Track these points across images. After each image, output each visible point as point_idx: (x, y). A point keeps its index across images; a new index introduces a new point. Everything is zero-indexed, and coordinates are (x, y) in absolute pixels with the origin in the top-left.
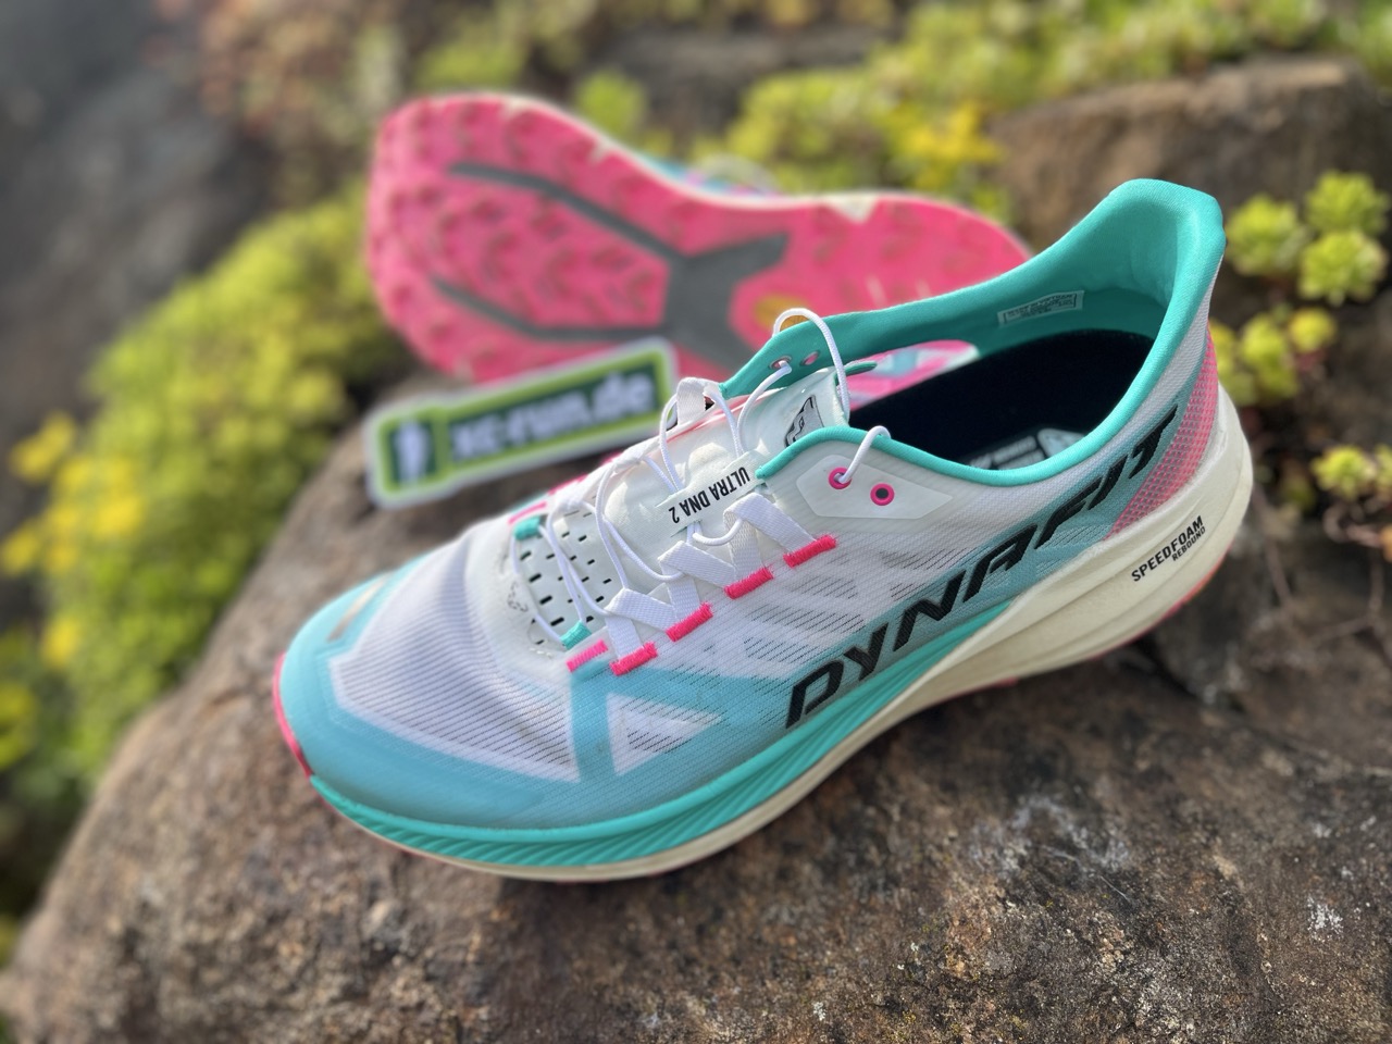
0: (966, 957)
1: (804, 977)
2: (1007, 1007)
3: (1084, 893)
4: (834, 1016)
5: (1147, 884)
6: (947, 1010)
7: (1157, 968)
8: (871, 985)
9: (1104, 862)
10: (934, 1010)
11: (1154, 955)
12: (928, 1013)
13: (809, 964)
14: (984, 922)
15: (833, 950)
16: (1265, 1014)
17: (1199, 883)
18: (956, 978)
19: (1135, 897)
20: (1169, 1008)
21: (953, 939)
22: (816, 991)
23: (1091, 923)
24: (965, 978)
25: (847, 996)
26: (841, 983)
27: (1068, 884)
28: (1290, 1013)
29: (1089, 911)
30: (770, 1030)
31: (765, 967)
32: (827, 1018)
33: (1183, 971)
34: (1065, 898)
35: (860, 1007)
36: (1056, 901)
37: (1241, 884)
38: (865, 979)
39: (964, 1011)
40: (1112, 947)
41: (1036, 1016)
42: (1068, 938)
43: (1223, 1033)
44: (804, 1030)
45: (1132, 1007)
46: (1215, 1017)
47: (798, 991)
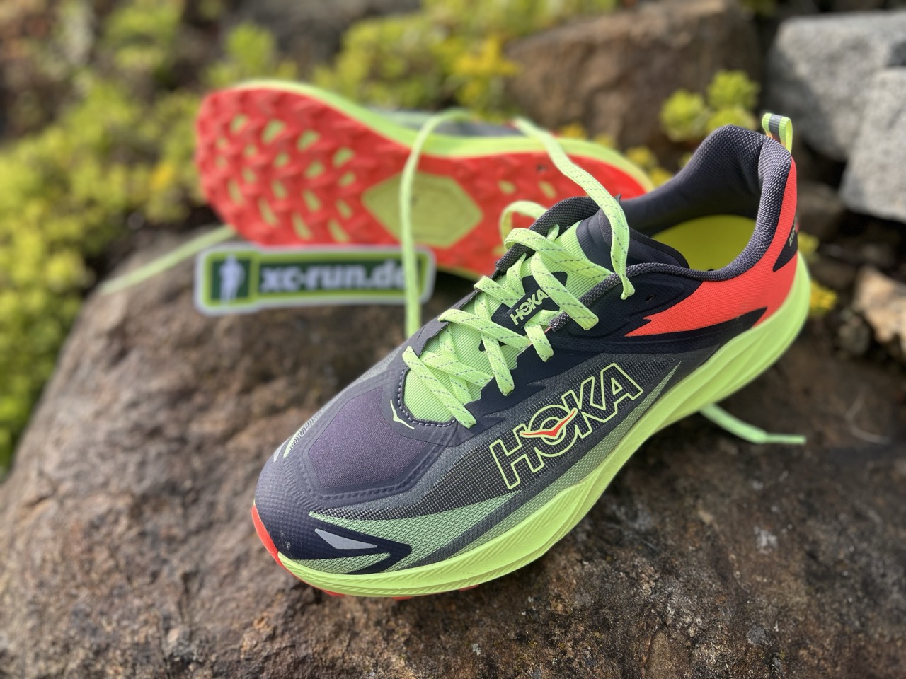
0: (563, 601)
1: (464, 629)
2: (591, 627)
3: (627, 548)
4: (486, 651)
5: (663, 536)
6: (555, 635)
7: (674, 587)
8: (507, 627)
9: (636, 526)
10: (547, 636)
11: (672, 579)
12: (544, 639)
13: (466, 621)
14: (571, 577)
15: (480, 609)
16: (740, 604)
17: (692, 530)
18: (558, 615)
19: (657, 545)
20: (685, 610)
21: (554, 591)
22: (473, 637)
23: (634, 566)
24: (564, 614)
25: (493, 637)
26: (488, 629)
27: (617, 544)
28: (754, 601)
29: (632, 559)
30: (447, 667)
31: (439, 627)
32: (482, 653)
33: (690, 586)
34: (616, 552)
35: (501, 643)
36: (612, 556)
37: (716, 527)
38: (502, 624)
39: (566, 634)
40: (647, 579)
41: (608, 629)
42: (622, 578)
43: (718, 621)
44: (469, 663)
45: (664, 614)
46: (712, 611)
47: (461, 639)
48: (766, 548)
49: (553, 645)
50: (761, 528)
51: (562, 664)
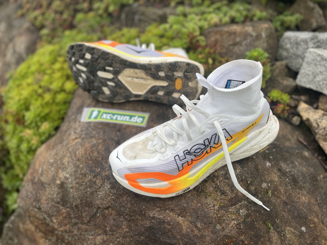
20: (247, 177)
28: (264, 177)
46: (254, 178)
48: (268, 166)
49: (214, 182)
50: (267, 161)
51: (216, 187)
